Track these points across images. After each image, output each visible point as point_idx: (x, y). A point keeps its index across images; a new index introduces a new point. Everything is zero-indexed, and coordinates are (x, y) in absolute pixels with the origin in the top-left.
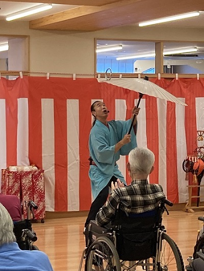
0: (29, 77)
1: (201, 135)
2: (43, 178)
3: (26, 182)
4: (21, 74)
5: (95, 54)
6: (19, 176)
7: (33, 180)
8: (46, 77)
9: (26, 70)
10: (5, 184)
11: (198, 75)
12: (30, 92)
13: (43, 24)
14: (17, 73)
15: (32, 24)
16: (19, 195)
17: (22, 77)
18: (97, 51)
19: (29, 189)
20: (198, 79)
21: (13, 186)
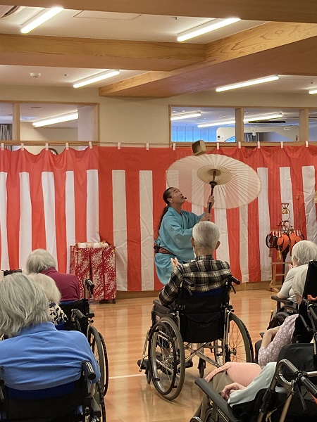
0: (99, 147)
1: (285, 208)
2: (114, 255)
3: (96, 259)
4: (90, 143)
5: (170, 122)
6: (88, 254)
7: (103, 258)
8: (117, 147)
9: (96, 140)
10: (74, 262)
11: (282, 143)
12: (99, 164)
13: (113, 91)
14: (86, 143)
15: (102, 91)
16: (89, 273)
17: (91, 147)
18: (172, 119)
19: (99, 266)
20: (282, 147)
21: (82, 264)
